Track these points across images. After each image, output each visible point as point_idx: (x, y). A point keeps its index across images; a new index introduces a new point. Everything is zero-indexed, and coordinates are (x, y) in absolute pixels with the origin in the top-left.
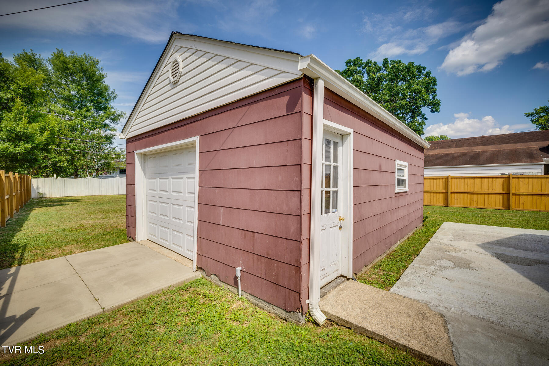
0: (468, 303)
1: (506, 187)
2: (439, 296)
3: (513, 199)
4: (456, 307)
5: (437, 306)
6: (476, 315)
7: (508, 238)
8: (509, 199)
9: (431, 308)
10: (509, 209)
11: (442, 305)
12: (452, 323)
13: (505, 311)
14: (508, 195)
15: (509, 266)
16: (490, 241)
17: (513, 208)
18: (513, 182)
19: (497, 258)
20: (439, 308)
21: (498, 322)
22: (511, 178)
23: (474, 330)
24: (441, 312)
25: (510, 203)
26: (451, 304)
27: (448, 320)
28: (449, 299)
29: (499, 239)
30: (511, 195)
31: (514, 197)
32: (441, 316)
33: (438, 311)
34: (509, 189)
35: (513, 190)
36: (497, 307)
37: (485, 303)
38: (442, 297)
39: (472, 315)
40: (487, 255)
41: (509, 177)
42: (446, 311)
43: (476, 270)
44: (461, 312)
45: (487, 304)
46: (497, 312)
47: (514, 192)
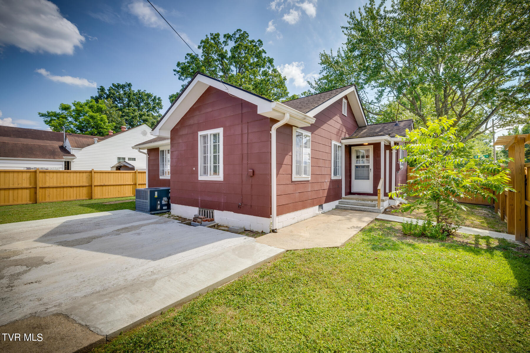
0: (71, 290)
1: (33, 181)
2: (39, 301)
3: (40, 192)
4: (64, 299)
5: (46, 310)
6: (84, 294)
7: (57, 227)
8: (36, 193)
9: (41, 316)
10: (36, 203)
11: (51, 306)
12: (73, 313)
13: (100, 279)
14: (35, 189)
15: (76, 248)
16: (43, 234)
17: (40, 201)
18: (40, 176)
19: (63, 246)
20: (49, 310)
21: (103, 289)
22: (38, 172)
23: (93, 305)
24: (55, 312)
25: (38, 197)
26: (58, 300)
27: (67, 313)
28: (52, 298)
29: (50, 230)
30: (38, 188)
31: (41, 190)
32: (58, 315)
33: (51, 314)
34: (36, 183)
35: (40, 185)
36: (94, 280)
37: (84, 282)
38: (42, 300)
39: (82, 296)
40: (52, 246)
41: (35, 172)
42: (59, 308)
43: (53, 262)
44: (71, 300)
45: (85, 282)
46: (96, 283)
47: (41, 186)
